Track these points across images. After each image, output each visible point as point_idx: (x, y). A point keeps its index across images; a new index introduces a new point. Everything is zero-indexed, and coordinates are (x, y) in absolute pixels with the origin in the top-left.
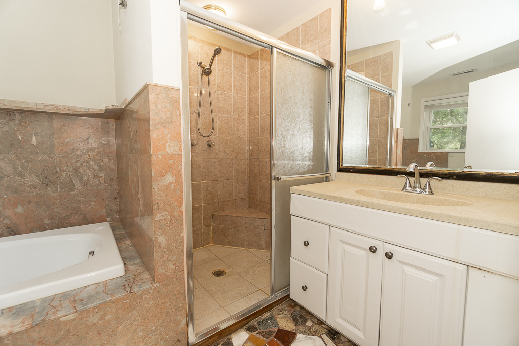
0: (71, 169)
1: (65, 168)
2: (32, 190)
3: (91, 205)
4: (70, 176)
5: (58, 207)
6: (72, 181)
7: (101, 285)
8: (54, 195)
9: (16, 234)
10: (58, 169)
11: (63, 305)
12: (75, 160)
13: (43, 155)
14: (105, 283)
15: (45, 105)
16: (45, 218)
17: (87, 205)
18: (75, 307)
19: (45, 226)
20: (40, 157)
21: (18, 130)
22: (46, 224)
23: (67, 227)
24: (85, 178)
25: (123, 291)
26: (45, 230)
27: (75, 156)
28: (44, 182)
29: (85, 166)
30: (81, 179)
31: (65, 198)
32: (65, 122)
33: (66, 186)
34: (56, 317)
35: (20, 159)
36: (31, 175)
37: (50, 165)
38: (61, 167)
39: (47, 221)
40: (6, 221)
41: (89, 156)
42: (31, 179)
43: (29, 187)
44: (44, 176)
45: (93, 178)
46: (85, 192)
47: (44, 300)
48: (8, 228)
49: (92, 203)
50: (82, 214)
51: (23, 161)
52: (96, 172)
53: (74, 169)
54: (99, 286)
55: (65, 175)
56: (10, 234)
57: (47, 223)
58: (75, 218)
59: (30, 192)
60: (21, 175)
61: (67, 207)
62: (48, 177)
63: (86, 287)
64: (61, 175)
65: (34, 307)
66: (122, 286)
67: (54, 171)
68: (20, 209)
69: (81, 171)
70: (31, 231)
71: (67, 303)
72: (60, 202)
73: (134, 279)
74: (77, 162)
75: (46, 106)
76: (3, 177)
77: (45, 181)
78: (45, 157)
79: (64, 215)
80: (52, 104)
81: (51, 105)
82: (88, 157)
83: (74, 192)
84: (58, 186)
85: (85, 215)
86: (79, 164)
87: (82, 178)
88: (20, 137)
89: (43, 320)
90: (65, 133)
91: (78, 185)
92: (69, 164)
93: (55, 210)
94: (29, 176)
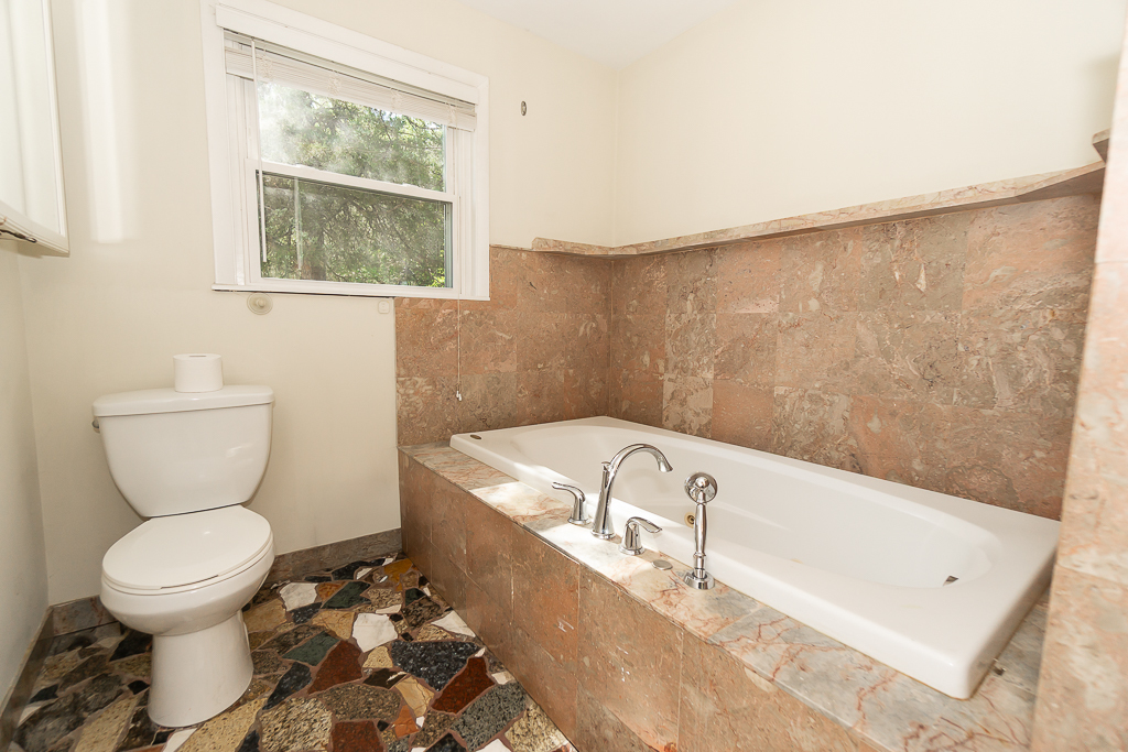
0: (993, 350)
1: (979, 345)
2: (901, 390)
3: (1034, 457)
4: (988, 369)
5: (945, 440)
6: (991, 383)
7: (876, 671)
8: (943, 408)
9: (861, 472)
10: (961, 348)
11: (772, 647)
12: (1009, 324)
13: (933, 313)
14: (889, 676)
15: (956, 192)
16: (916, 457)
17: (1022, 456)
18: (778, 669)
19: (914, 474)
20: (928, 318)
21: (896, 261)
22: (915, 470)
23: (957, 494)
24: (1030, 377)
25: (898, 737)
26: (912, 483)
27: (1010, 315)
28: (927, 377)
29: (1035, 342)
30: (1016, 378)
31: (966, 423)
32: (999, 225)
33: (972, 392)
34: (739, 656)
35: (890, 322)
36: (903, 357)
37: (945, 337)
38: (969, 342)
39: (917, 465)
40: (852, 442)
41: (1053, 314)
42: (905, 366)
43: (897, 382)
44: (928, 360)
45: (1055, 382)
46: (1022, 415)
47: (767, 611)
48: (853, 455)
49: (1039, 454)
50: (1001, 474)
51: (896, 326)
52: (1066, 363)
53: (1002, 350)
54: (870, 669)
55: (975, 362)
56: (853, 469)
57: (917, 468)
58: (980, 480)
59: (896, 394)
60: (887, 354)
61: (967, 446)
62: (937, 365)
63: (845, 647)
64: (967, 363)
65: (743, 612)
66: (912, 724)
67: (953, 351)
68: (875, 425)
69: (1021, 356)
70: (885, 476)
71: (778, 650)
72: (952, 428)
73: (971, 736)
74: (1012, 331)
75: (959, 193)
76: (861, 357)
77: (930, 374)
78: (939, 316)
79: (955, 463)
80: (973, 184)
81: (970, 188)
82: (1050, 318)
83: (989, 412)
84: (956, 389)
85: (1009, 480)
86: (1017, 337)
87: (1019, 375)
88: (897, 275)
89: (722, 645)
90: (993, 254)
91: (1005, 395)
92: (990, 335)
93: (939, 445)
94: (900, 358)
